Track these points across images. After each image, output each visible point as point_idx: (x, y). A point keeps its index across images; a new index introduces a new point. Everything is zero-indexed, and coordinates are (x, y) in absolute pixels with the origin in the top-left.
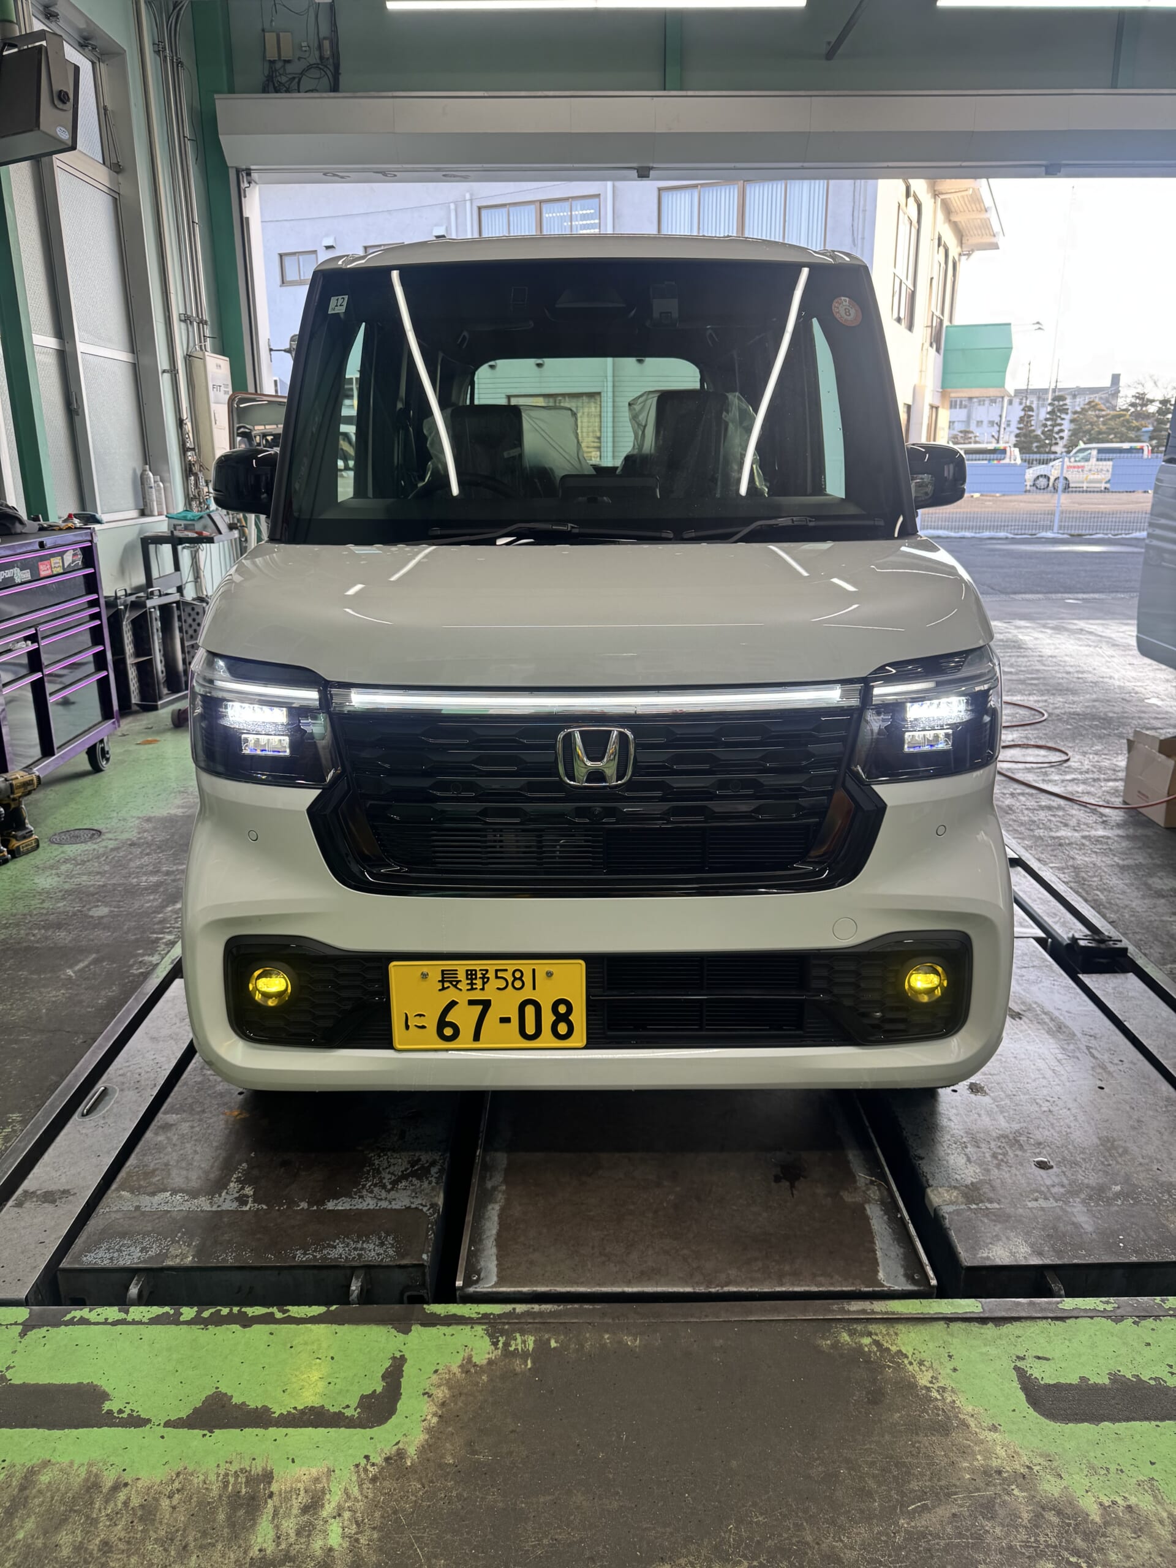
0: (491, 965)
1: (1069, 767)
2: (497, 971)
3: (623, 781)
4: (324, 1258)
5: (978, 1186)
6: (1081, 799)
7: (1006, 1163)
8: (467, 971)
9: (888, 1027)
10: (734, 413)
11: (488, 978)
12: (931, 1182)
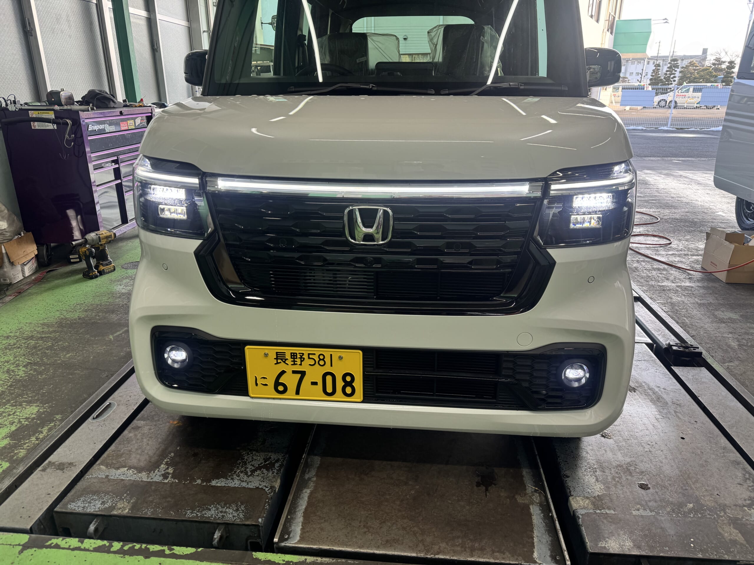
0: (306, 351)
1: (670, 247)
2: (309, 354)
3: (385, 241)
4: (202, 516)
5: (602, 498)
6: (677, 265)
7: (621, 483)
8: (291, 353)
9: (550, 400)
10: (487, 37)
11: (304, 358)
12: (572, 493)
